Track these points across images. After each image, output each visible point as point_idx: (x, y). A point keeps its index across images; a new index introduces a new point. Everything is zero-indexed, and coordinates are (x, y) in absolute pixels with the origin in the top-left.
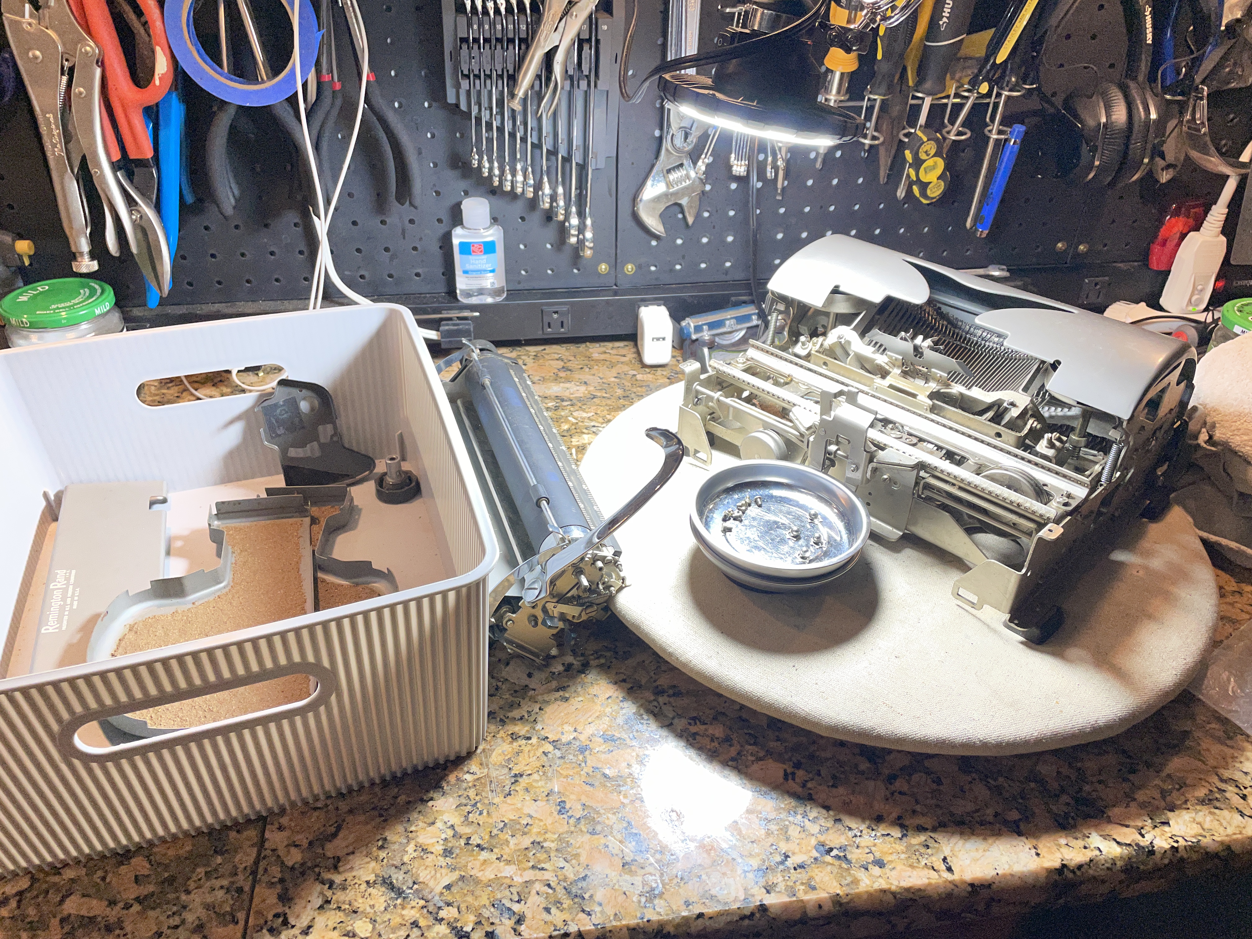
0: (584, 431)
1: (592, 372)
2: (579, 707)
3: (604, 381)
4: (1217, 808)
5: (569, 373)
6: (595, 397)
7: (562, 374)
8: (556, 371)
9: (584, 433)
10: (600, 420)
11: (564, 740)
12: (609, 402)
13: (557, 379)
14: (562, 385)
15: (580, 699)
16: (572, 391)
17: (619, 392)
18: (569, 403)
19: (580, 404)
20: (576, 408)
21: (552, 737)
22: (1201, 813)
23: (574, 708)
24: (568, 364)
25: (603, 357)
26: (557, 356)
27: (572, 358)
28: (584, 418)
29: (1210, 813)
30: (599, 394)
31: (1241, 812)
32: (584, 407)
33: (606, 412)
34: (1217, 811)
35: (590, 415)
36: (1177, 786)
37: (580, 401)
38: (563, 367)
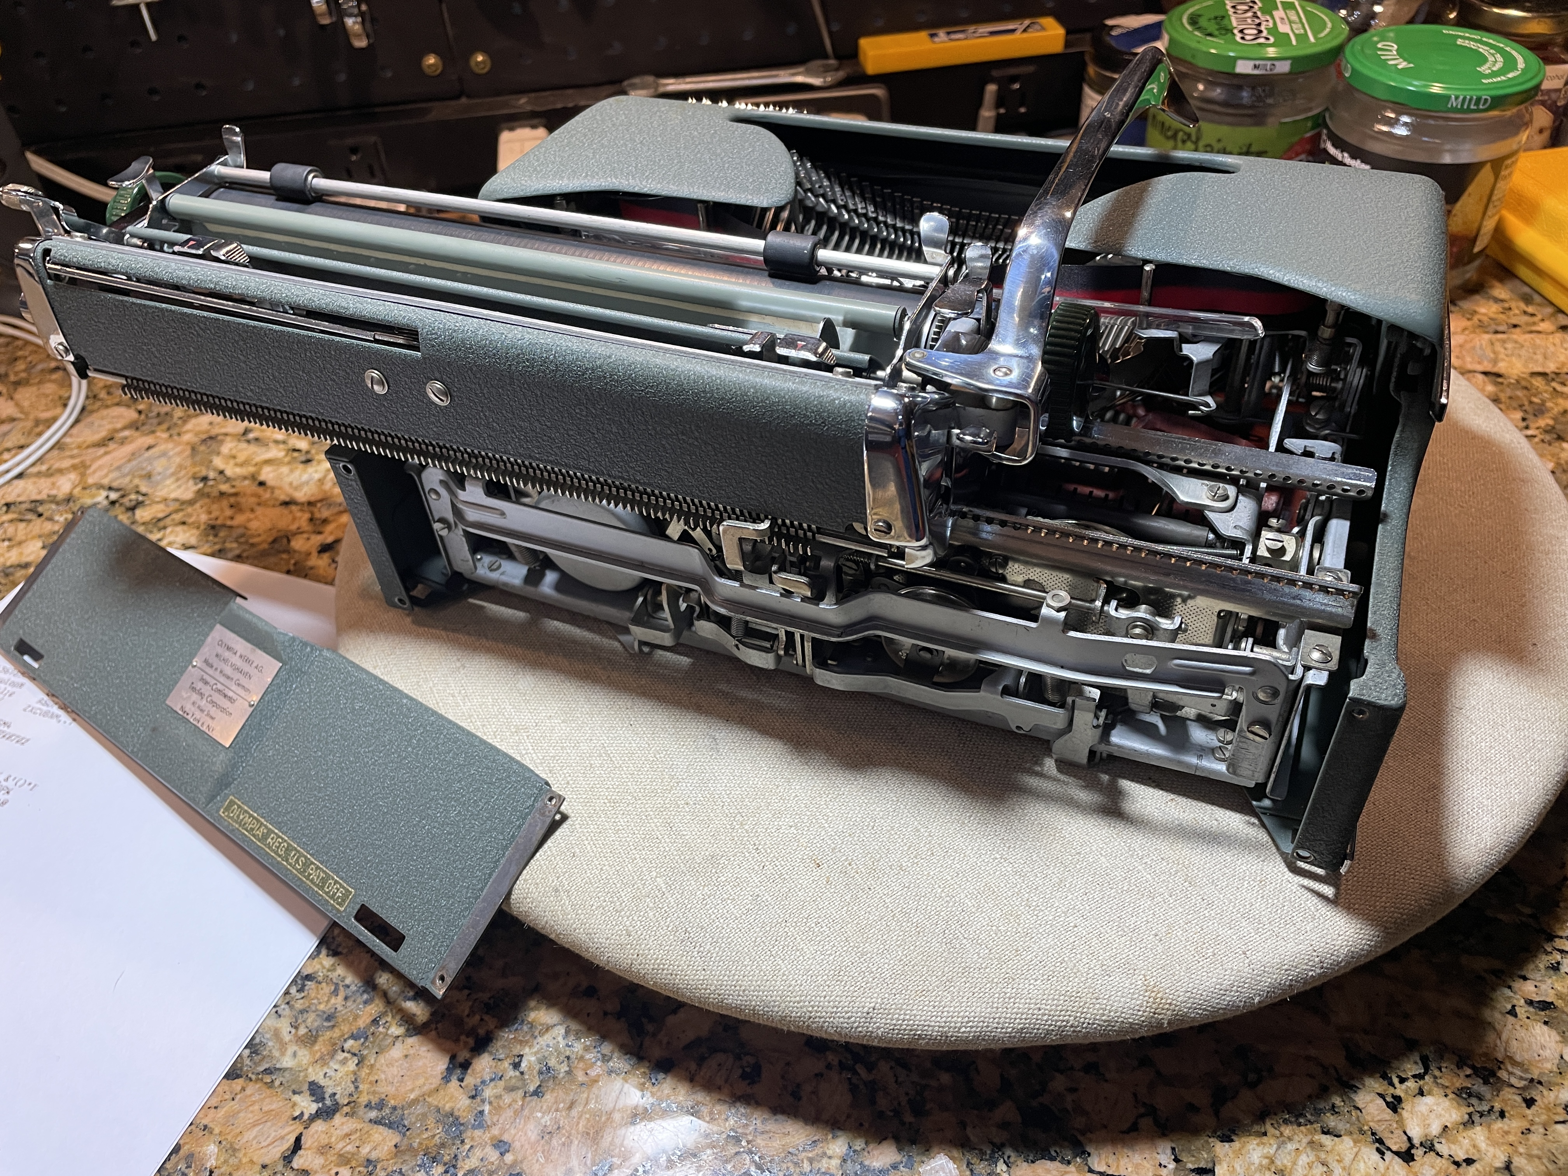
4: (1325, 1132)
22: (1290, 1146)
29: (1311, 1143)
31: (1380, 1141)
34: (1326, 1140)
36: (1252, 1077)
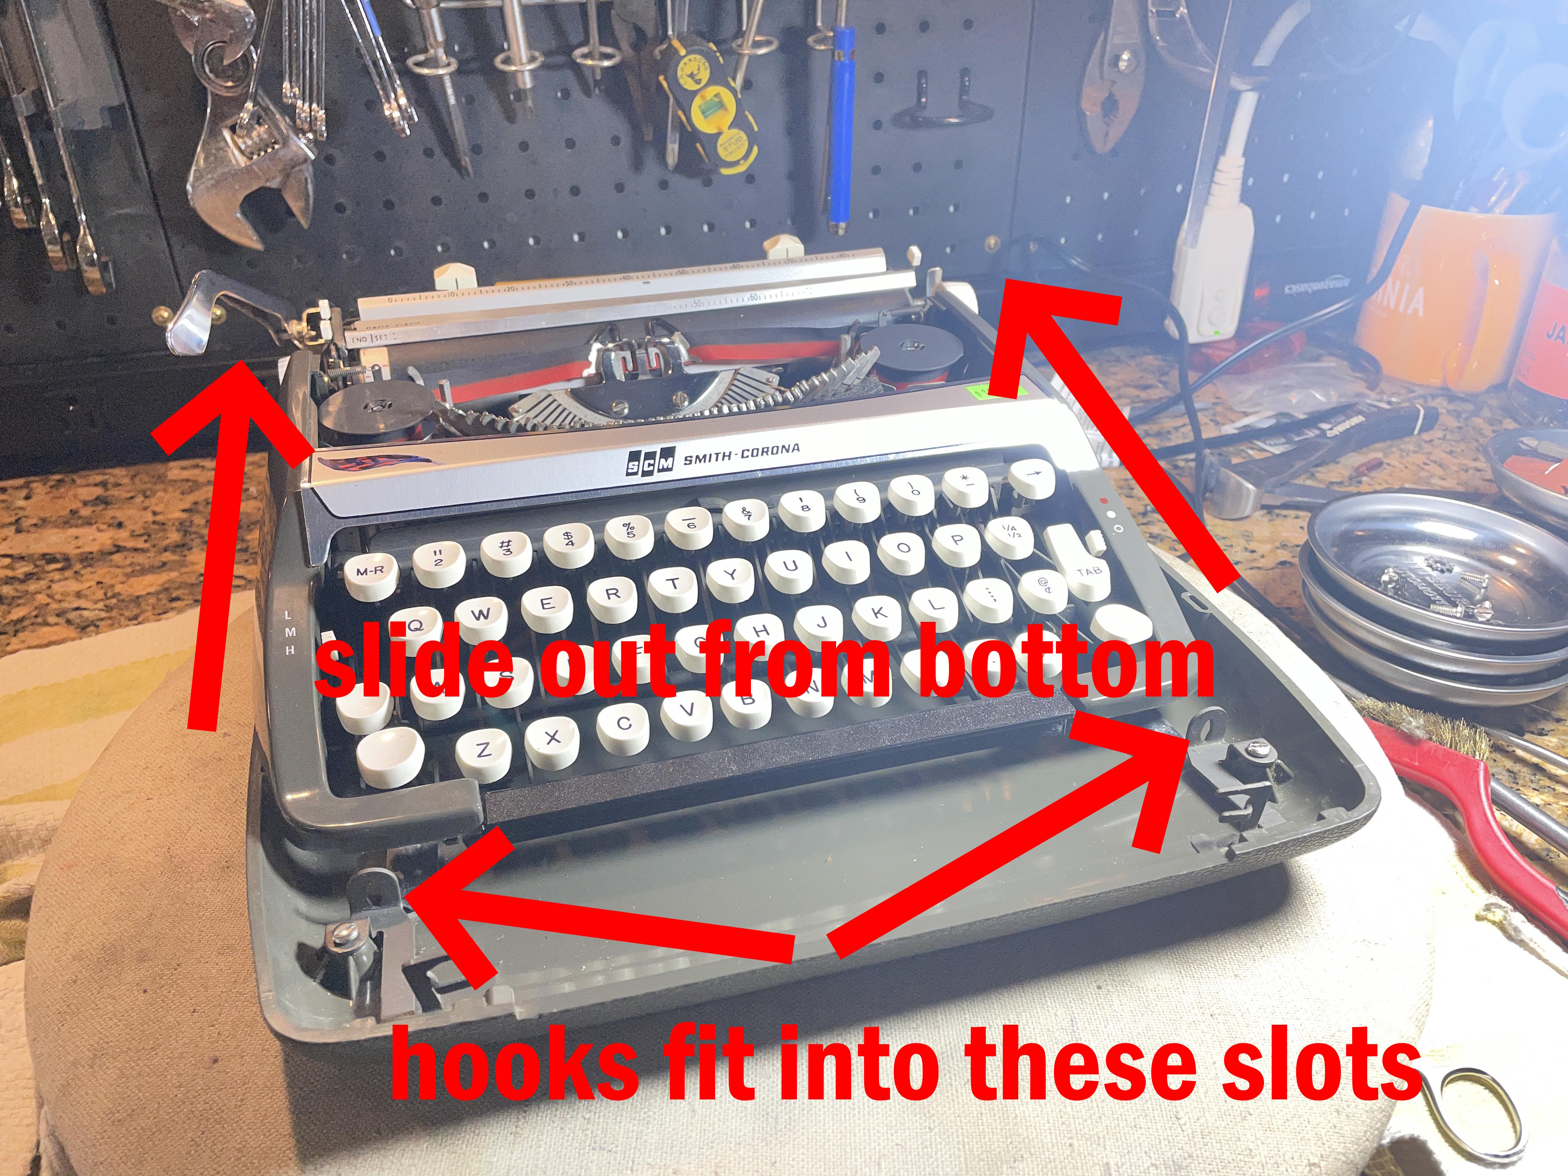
0: (52, 619)
1: (147, 503)
3: (159, 518)
5: (101, 507)
6: (119, 549)
7: (85, 512)
8: (80, 505)
9: (46, 624)
10: (100, 594)
12: (140, 558)
13: (72, 519)
14: (73, 531)
16: (80, 542)
17: (174, 537)
18: (59, 566)
19: (78, 566)
20: (69, 573)
24: (114, 492)
25: (186, 474)
26: (99, 478)
27: (126, 481)
28: (65, 594)
30: (130, 544)
32: (83, 572)
33: (121, 578)
35: (86, 585)
37: (82, 561)
38: (97, 498)
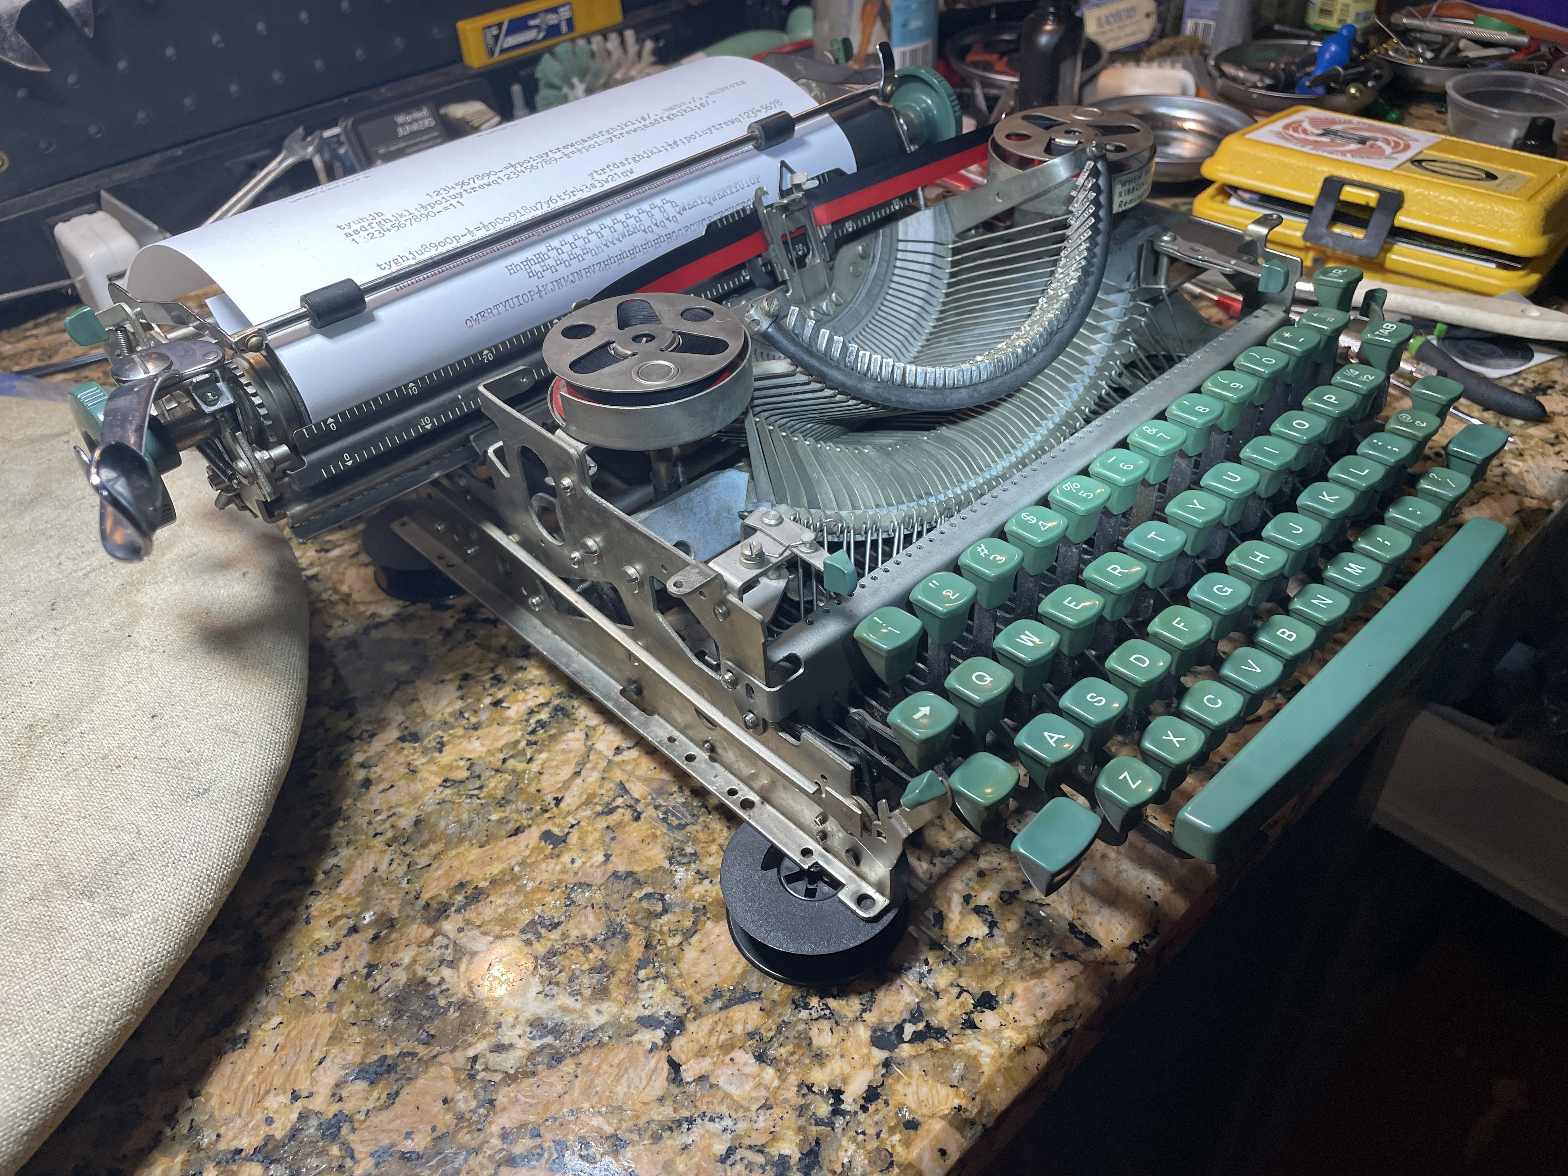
2: (280, 1040)
11: (279, 1135)
15: (275, 1021)
21: (247, 1142)
23: (268, 1051)
